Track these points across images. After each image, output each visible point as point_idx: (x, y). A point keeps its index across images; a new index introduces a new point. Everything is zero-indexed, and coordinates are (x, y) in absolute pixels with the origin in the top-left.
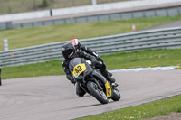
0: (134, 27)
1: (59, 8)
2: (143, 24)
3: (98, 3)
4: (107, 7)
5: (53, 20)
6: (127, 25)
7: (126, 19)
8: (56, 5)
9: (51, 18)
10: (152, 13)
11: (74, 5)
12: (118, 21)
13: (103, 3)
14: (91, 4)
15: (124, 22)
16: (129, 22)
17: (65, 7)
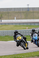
0: (27, 28)
1: (4, 19)
2: (30, 27)
3: (16, 19)
4: (19, 21)
5: (2, 23)
6: (25, 27)
7: (25, 25)
8: (3, 19)
9: (1, 23)
10: (33, 24)
11: (9, 19)
12: (22, 26)
13: (18, 19)
14: (14, 19)
15: (24, 26)
16: (26, 26)
17: (6, 19)
